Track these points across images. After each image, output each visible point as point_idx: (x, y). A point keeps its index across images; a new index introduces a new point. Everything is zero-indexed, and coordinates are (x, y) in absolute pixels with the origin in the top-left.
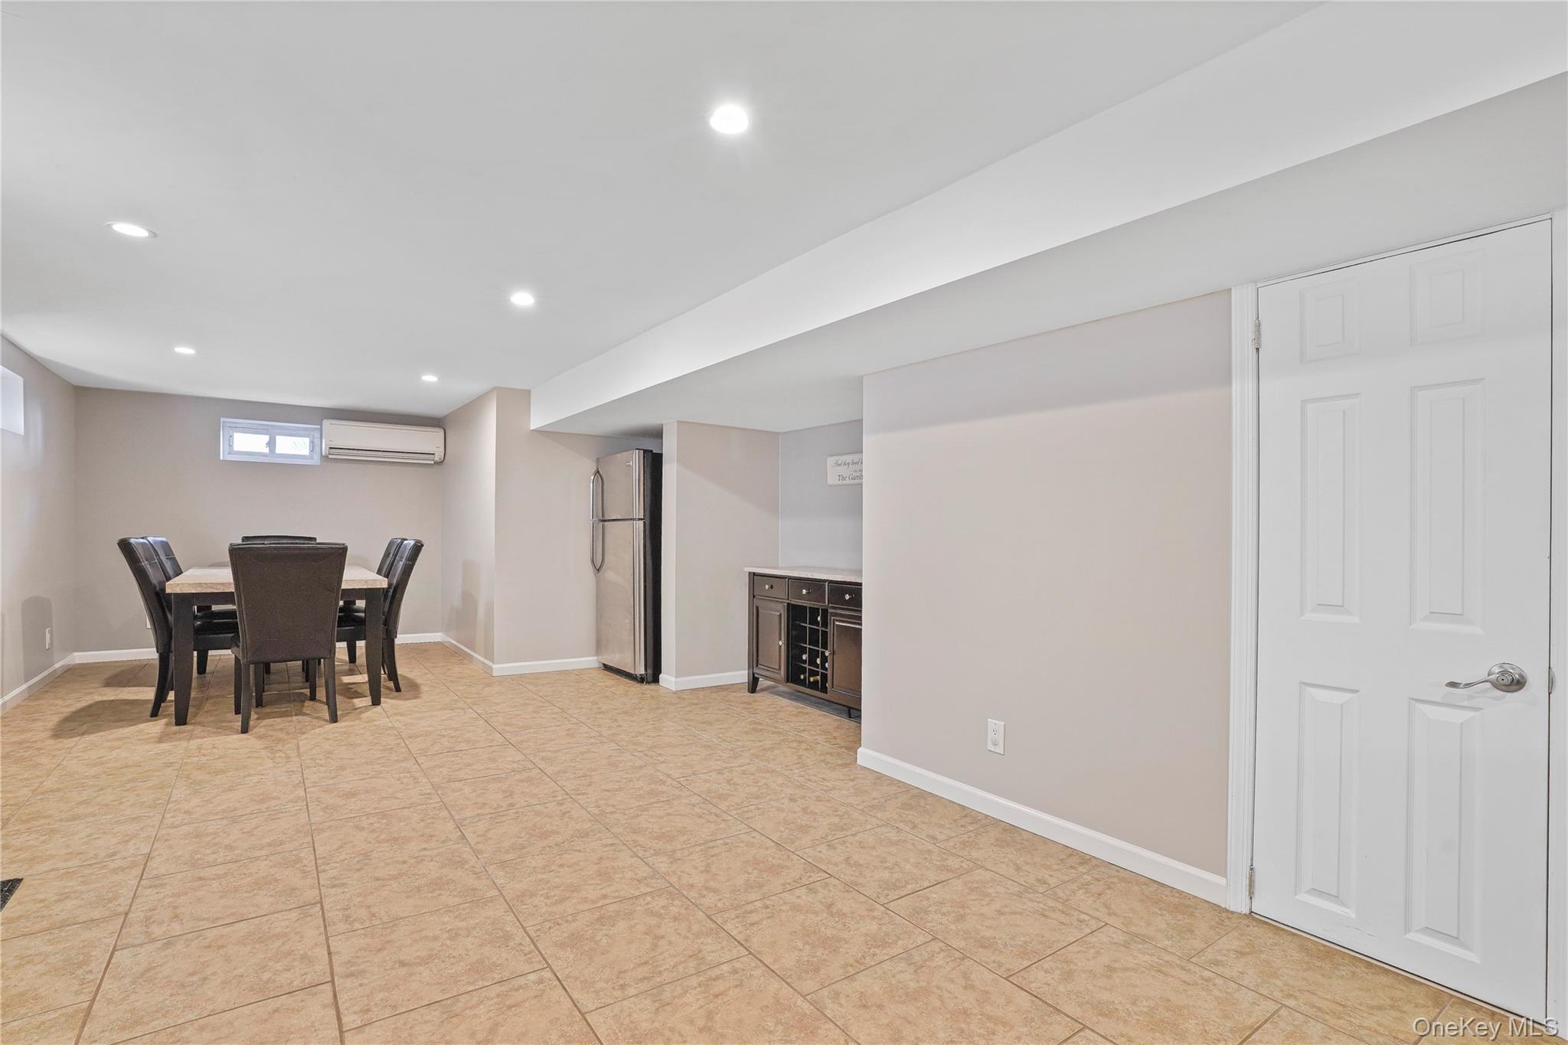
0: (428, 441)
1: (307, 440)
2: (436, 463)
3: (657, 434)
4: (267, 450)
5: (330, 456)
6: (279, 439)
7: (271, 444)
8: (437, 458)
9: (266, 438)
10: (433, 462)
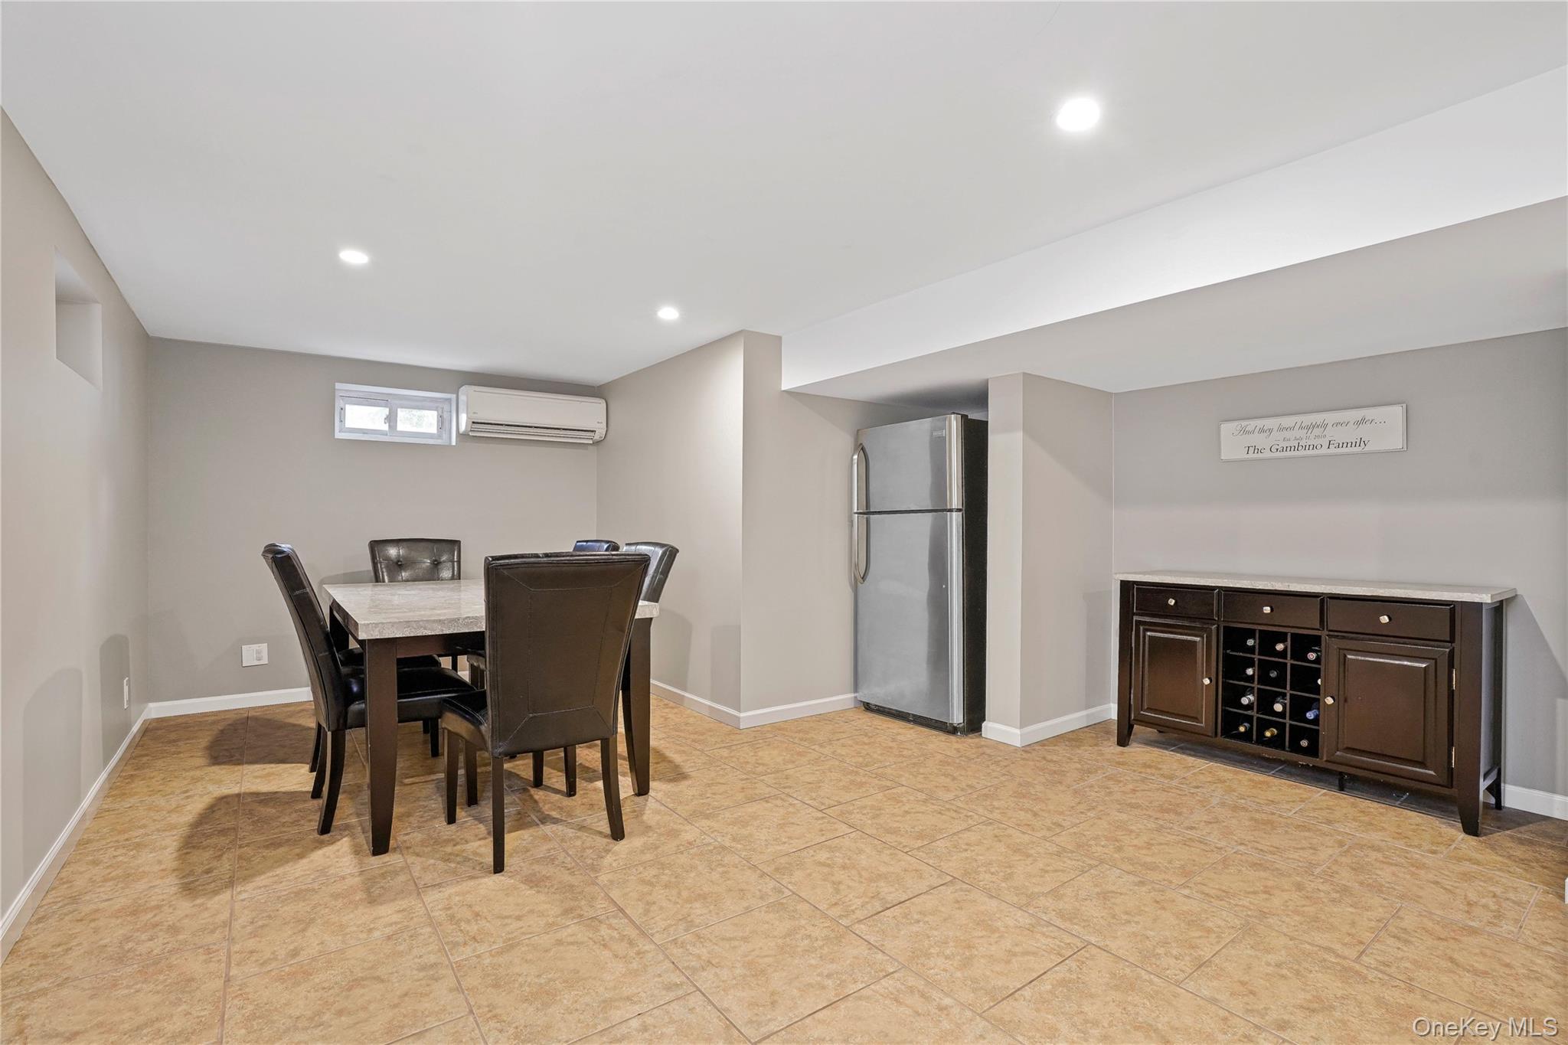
0: (587, 414)
1: (435, 413)
2: (596, 443)
3: (979, 397)
4: (385, 427)
5: (471, 434)
6: (402, 414)
7: (391, 419)
8: (597, 437)
9: (386, 411)
10: (591, 442)
